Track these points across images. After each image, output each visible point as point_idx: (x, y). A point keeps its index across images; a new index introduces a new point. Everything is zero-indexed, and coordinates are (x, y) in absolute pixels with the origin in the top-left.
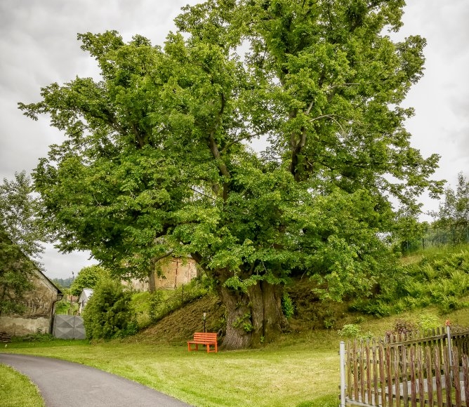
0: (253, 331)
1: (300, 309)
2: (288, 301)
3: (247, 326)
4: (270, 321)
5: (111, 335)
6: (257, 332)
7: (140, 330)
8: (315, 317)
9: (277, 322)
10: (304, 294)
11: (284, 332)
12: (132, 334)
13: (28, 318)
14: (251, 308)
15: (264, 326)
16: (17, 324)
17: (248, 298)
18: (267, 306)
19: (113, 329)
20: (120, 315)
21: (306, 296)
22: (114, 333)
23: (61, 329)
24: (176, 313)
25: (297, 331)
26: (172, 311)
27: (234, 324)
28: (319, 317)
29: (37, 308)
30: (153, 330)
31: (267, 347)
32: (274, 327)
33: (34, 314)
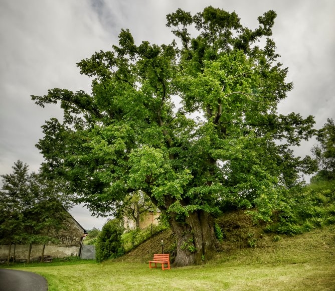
0: (196, 251)
1: (228, 234)
2: (219, 228)
3: (191, 247)
4: (207, 243)
5: (108, 257)
6: (198, 252)
7: (126, 253)
8: (239, 239)
9: (212, 244)
10: (228, 224)
11: (218, 251)
12: (121, 256)
13: (66, 247)
14: (193, 234)
15: (203, 247)
16: (60, 251)
17: (191, 227)
18: (205, 233)
19: (109, 253)
20: (114, 244)
21: (229, 225)
22: (110, 255)
23: (85, 254)
24: (147, 242)
25: (228, 250)
26: (145, 241)
27: (182, 247)
28: (243, 238)
29: (72, 241)
30: (133, 253)
31: (207, 265)
32: (211, 248)
33: (70, 244)
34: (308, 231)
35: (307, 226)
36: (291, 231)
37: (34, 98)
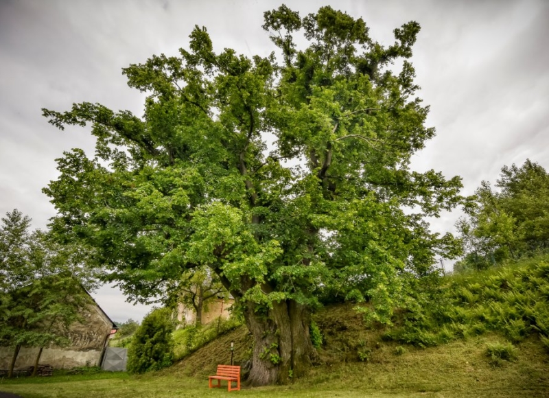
0: (280, 363)
1: (329, 339)
2: (316, 329)
3: (274, 356)
4: (299, 351)
5: (146, 368)
6: (285, 364)
7: (174, 361)
8: (346, 347)
9: (305, 353)
10: (330, 323)
11: (314, 364)
12: (167, 366)
13: (80, 350)
14: (278, 336)
15: (292, 358)
16: (67, 357)
17: (276, 326)
18: (295, 334)
19: (149, 361)
20: (158, 346)
21: (332, 325)
22: (150, 365)
23: (110, 362)
24: (210, 344)
25: (328, 364)
26: (207, 343)
27: (261, 355)
28: (350, 347)
29: (91, 340)
30: (187, 365)
31: (296, 385)
32: (303, 358)
33: (86, 346)
34: (445, 342)
35: (444, 336)
36: (421, 341)
37: (46, 113)
